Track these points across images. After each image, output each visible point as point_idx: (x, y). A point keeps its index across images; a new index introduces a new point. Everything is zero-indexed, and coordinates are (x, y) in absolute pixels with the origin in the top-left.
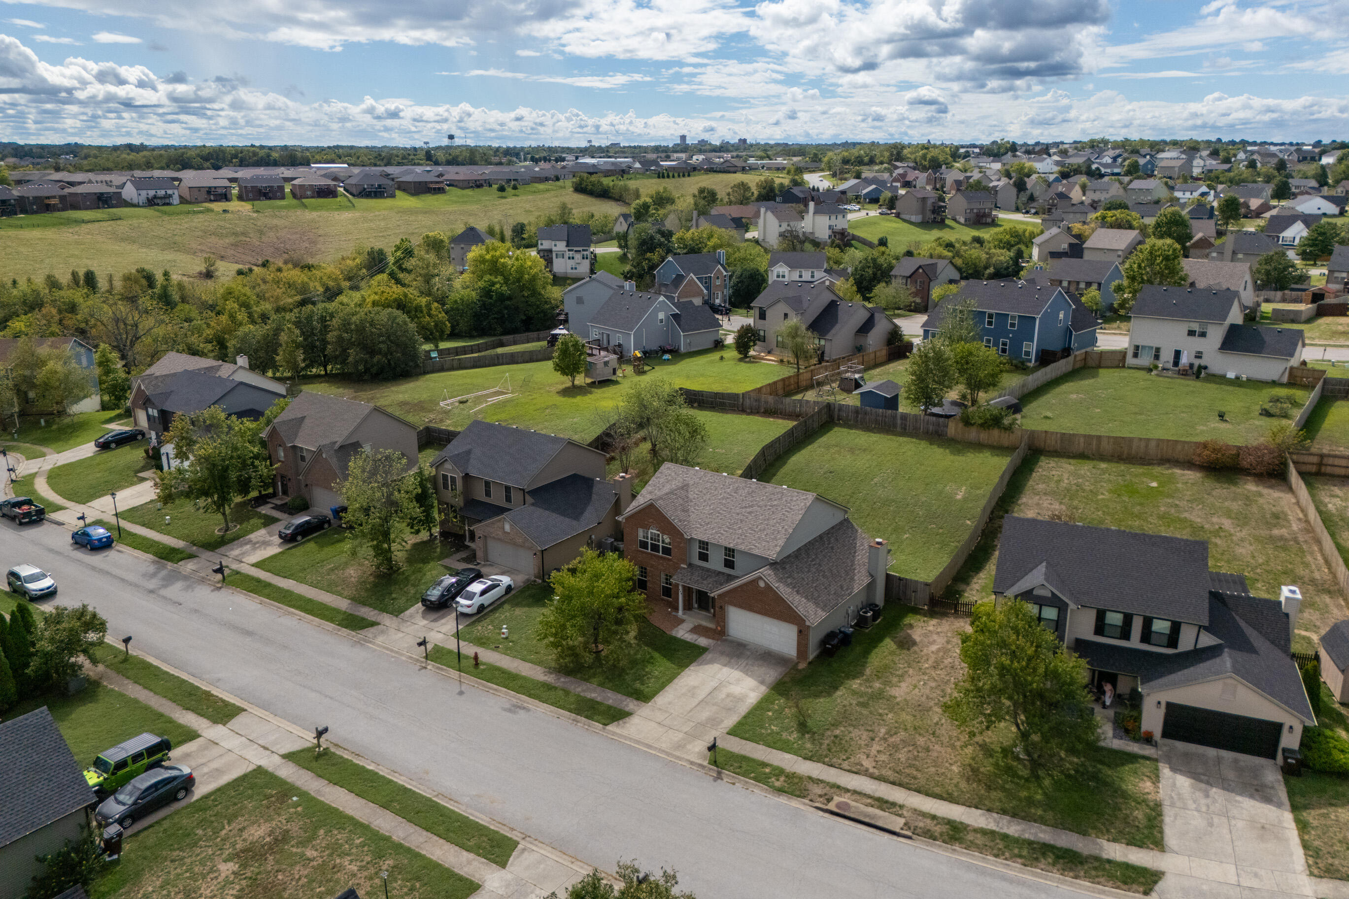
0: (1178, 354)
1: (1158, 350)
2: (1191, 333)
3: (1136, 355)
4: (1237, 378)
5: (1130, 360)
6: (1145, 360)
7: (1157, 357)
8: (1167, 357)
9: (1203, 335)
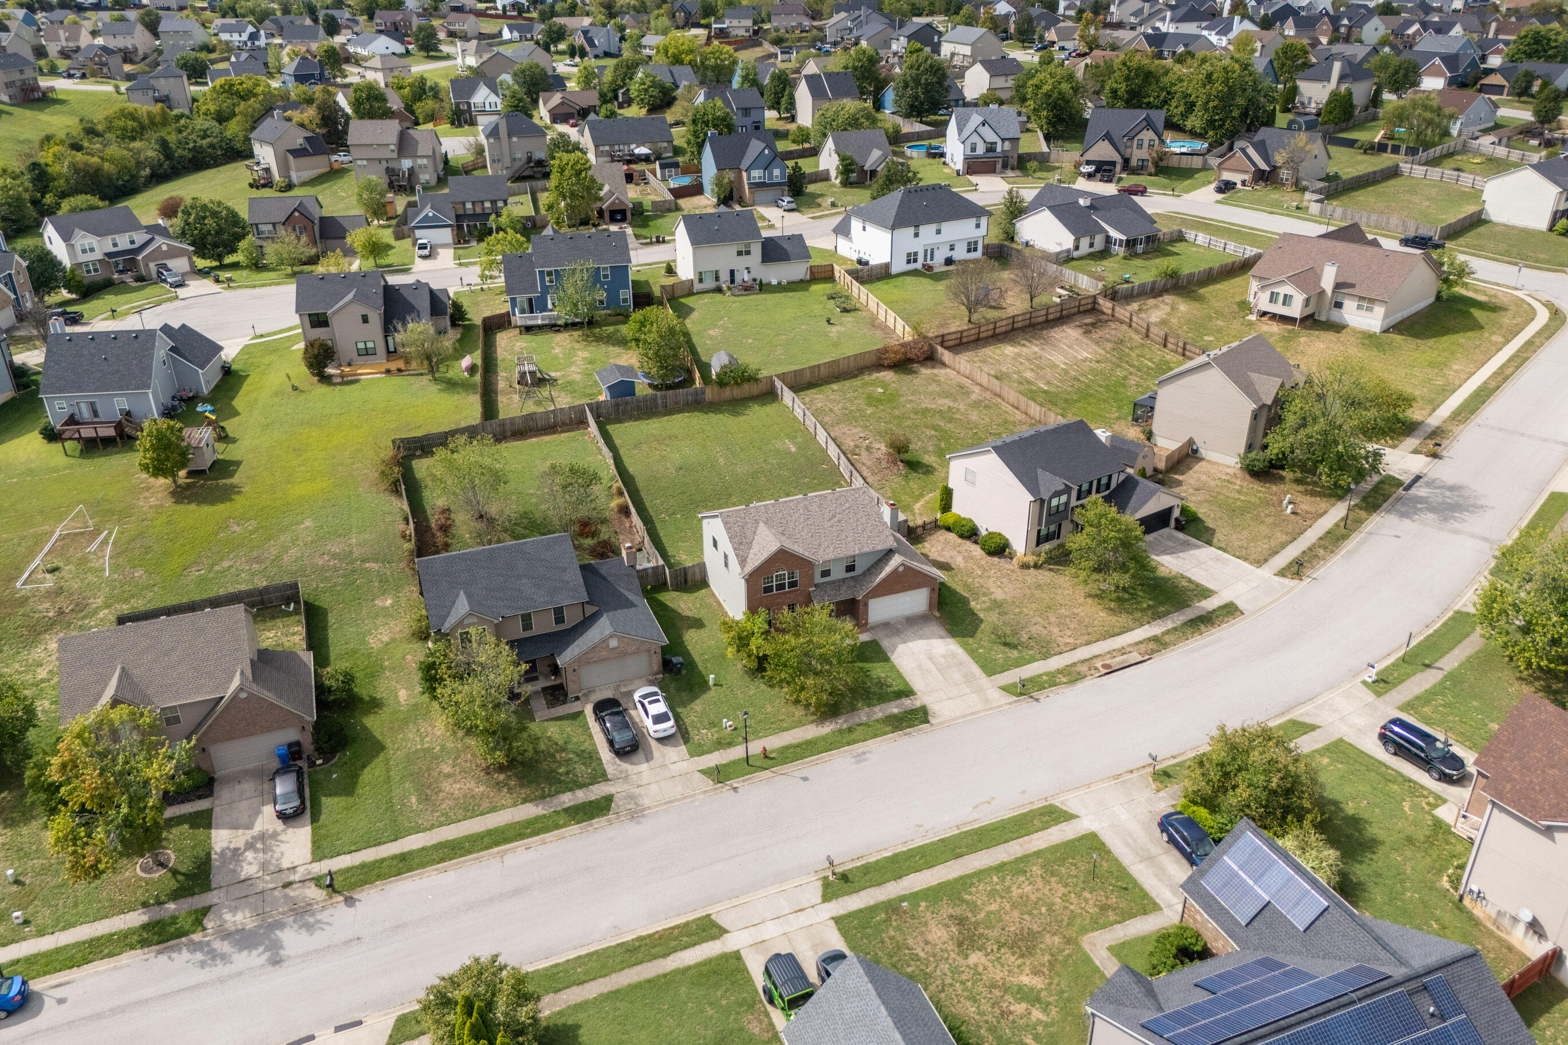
0: (732, 272)
1: (717, 273)
2: (740, 253)
3: (701, 281)
4: (779, 283)
5: (697, 287)
6: (709, 283)
7: (717, 279)
8: (725, 276)
9: (748, 253)
